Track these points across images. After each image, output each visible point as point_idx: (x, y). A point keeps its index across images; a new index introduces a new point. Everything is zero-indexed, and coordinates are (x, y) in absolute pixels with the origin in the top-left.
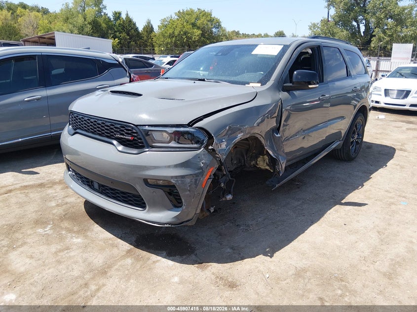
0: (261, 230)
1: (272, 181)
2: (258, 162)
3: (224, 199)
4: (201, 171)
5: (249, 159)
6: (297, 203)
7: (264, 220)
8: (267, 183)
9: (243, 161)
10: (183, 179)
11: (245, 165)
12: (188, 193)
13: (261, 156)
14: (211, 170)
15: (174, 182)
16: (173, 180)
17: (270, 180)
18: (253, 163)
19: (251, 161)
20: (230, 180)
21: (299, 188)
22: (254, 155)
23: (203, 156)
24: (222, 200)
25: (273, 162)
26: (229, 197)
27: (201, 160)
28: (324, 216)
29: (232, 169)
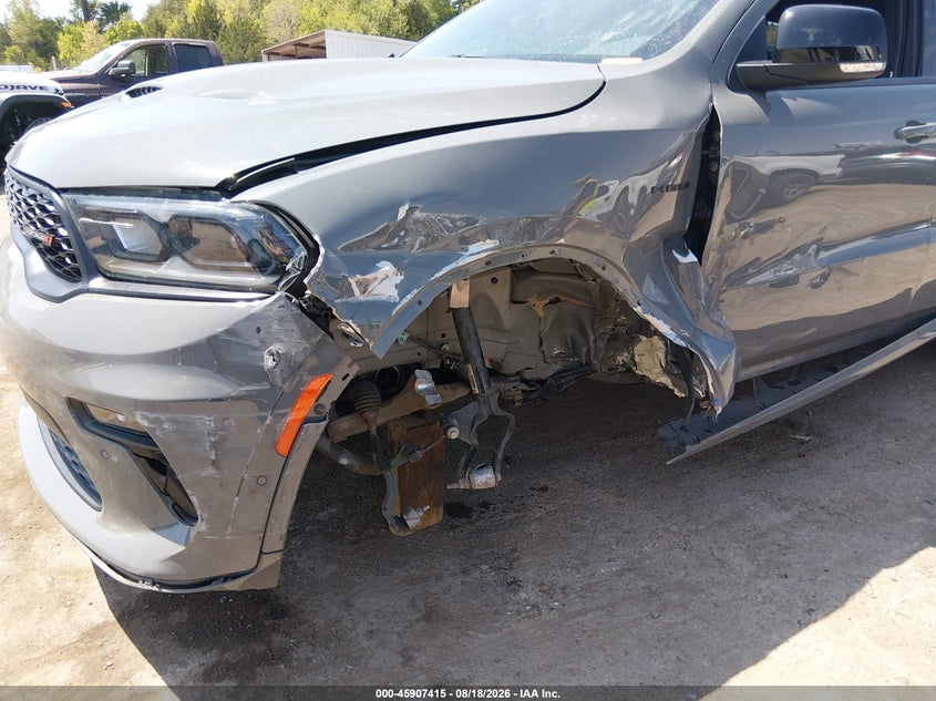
0: (590, 616)
1: (683, 428)
2: (637, 359)
3: (463, 485)
4: (266, 386)
5: (602, 344)
6: (776, 517)
7: (619, 574)
8: (664, 432)
9: (585, 349)
10: (181, 417)
11: (589, 363)
12: (210, 471)
13: (644, 339)
14: (318, 384)
15: (145, 423)
16: (144, 417)
17: (677, 424)
18: (622, 358)
19: (618, 351)
20: (492, 417)
21: (801, 456)
22: (623, 330)
23: (276, 327)
24: (455, 486)
25: (682, 361)
26: (485, 479)
27: (265, 344)
28: (867, 589)
29: (544, 376)
